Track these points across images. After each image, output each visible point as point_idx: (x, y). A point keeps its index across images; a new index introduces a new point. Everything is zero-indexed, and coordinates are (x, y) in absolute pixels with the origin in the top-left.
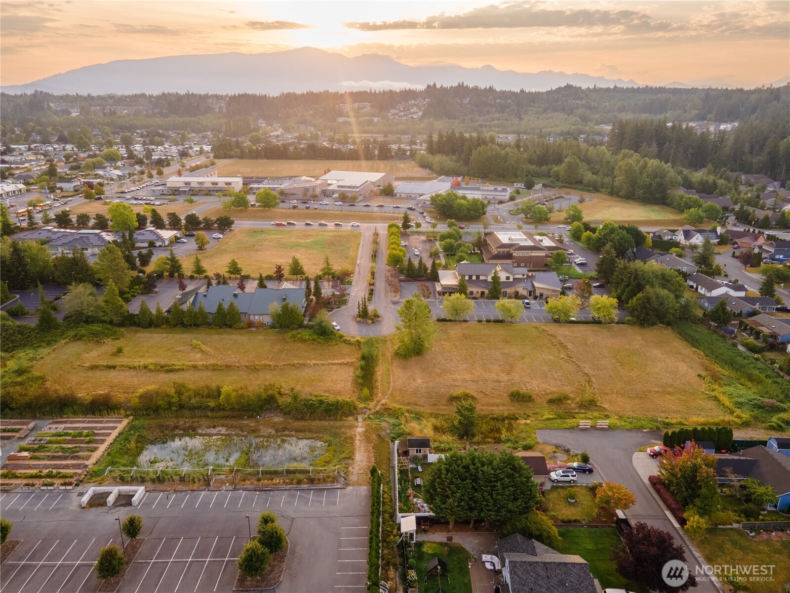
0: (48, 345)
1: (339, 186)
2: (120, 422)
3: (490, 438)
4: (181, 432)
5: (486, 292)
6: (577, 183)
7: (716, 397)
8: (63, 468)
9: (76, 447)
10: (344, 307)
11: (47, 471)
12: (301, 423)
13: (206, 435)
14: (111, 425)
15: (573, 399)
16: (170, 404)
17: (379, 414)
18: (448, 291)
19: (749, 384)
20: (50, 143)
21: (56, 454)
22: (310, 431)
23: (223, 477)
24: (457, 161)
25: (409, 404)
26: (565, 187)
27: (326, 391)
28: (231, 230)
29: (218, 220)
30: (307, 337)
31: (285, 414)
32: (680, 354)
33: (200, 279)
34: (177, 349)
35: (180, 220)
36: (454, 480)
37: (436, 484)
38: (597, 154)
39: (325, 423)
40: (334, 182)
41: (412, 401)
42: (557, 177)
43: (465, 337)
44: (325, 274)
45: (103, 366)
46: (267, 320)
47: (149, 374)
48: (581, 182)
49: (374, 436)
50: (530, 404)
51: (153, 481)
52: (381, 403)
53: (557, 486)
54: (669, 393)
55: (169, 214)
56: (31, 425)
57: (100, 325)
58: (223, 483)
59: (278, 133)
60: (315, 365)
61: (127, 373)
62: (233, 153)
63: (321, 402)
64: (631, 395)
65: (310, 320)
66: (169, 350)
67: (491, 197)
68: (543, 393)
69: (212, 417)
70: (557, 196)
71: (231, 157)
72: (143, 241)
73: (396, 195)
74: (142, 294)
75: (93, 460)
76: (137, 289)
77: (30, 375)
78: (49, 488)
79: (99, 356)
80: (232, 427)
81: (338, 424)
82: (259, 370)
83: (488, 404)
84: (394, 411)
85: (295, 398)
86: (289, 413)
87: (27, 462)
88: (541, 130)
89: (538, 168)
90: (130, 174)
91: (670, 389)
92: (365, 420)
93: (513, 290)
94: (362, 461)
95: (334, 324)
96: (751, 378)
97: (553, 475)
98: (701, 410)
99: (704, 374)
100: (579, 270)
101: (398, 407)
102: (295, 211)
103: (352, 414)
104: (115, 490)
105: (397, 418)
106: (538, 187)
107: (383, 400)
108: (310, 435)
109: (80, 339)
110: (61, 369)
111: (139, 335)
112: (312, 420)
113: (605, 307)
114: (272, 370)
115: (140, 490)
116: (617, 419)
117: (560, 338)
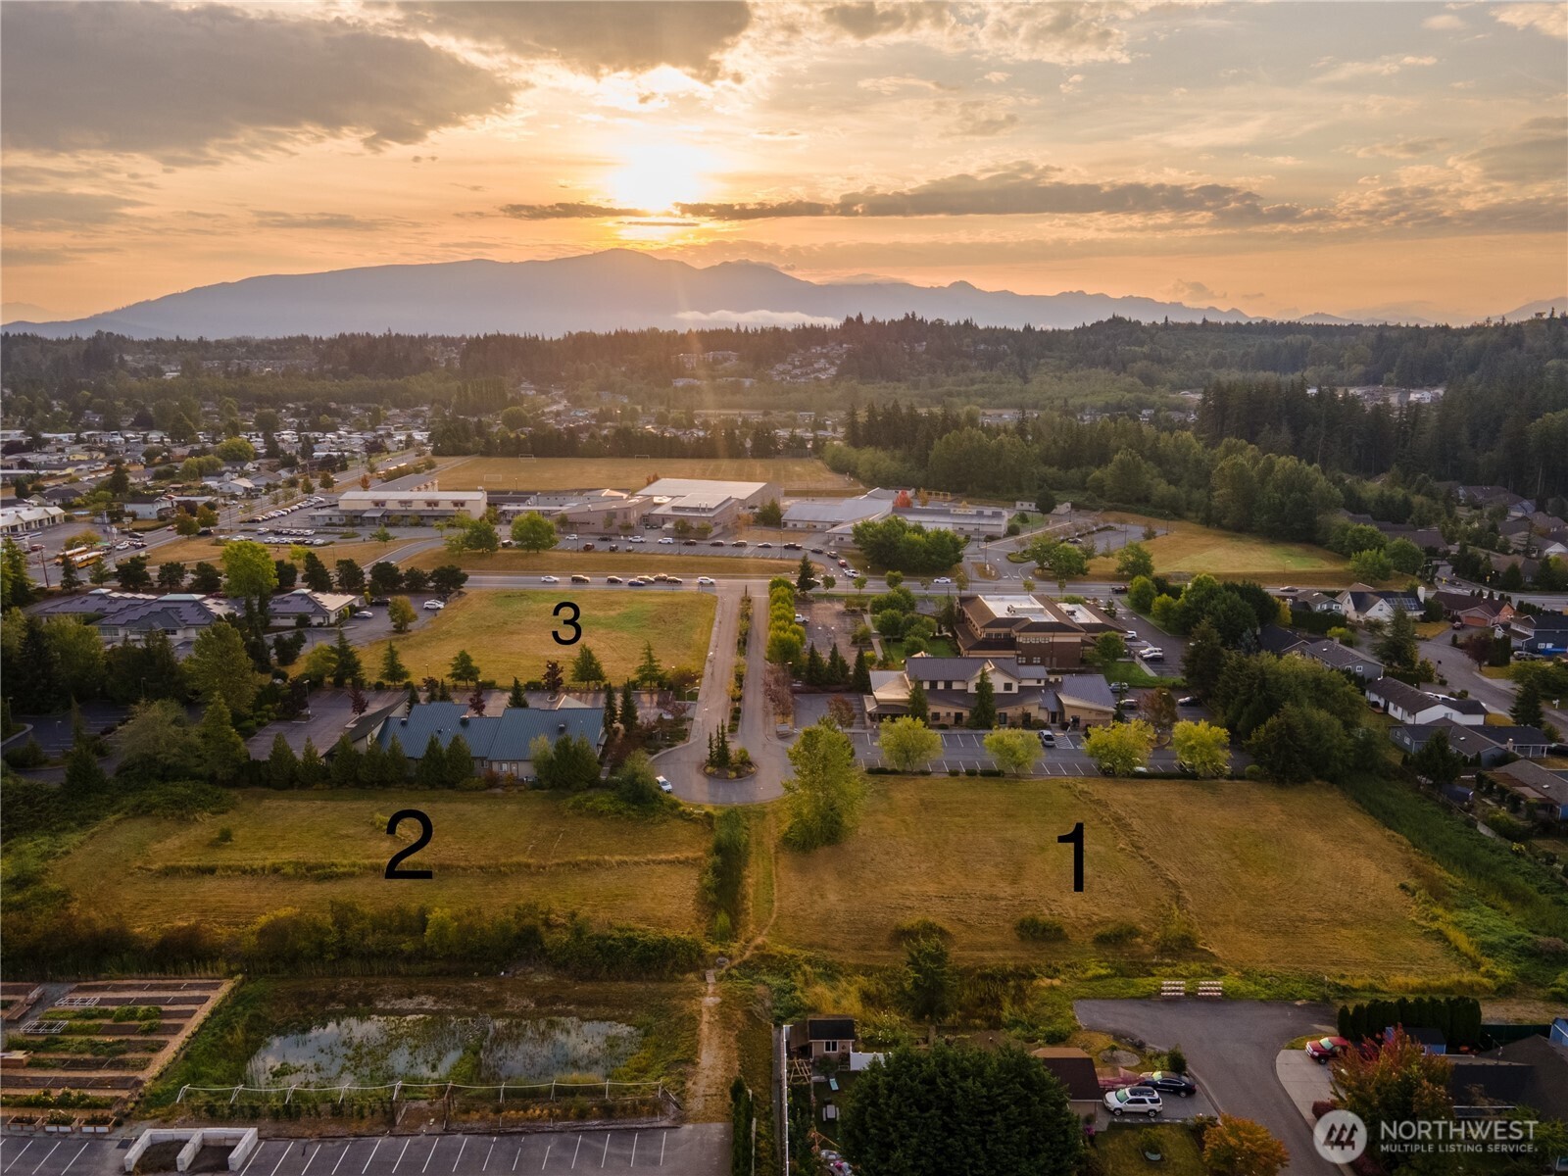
0: (81, 824)
1: (675, 508)
2: (216, 987)
3: (979, 1017)
4: (342, 1007)
5: (966, 713)
6: (1138, 500)
7: (1440, 933)
8: (92, 1087)
9: (120, 1042)
10: (680, 745)
11: (60, 1092)
12: (589, 987)
13: (392, 1012)
14: (197, 993)
15: (1147, 936)
16: (321, 946)
17: (749, 968)
18: (890, 711)
19: (1507, 906)
20: (119, 428)
21: (79, 1057)
22: (607, 1002)
23: (423, 1104)
24: (904, 460)
25: (810, 946)
26: (1116, 509)
27: (641, 920)
28: (460, 593)
29: (435, 573)
30: (606, 807)
31: (557, 967)
32: (1360, 841)
33: (396, 690)
34: (344, 832)
35: (362, 573)
36: (904, 1109)
37: (868, 1118)
38: (1175, 446)
39: (639, 987)
40: (666, 500)
41: (817, 939)
42: (1100, 489)
43: (926, 806)
44: (643, 679)
45: (189, 868)
46: (526, 771)
47: (282, 885)
48: (1146, 500)
49: (739, 1015)
50: (1059, 946)
51: (276, 1115)
52: (753, 944)
53: (1122, 1123)
54: (1344, 924)
55: (340, 562)
56: (34, 995)
57: (190, 783)
58: (421, 1116)
59: (560, 407)
60: (620, 864)
61: (238, 884)
62: (470, 445)
63: (631, 942)
64: (1266, 928)
65: (612, 772)
66: (327, 834)
67: (972, 528)
68: (1086, 922)
69: (407, 975)
70: (1101, 526)
71: (465, 453)
72: (285, 616)
73: (785, 524)
74: (278, 720)
75: (154, 1070)
76: (268, 711)
77: (39, 889)
78: (63, 1129)
79: (182, 848)
80: (447, 994)
81: (666, 988)
82: (505, 874)
83: (973, 947)
84: (781, 961)
85: (579, 932)
86: (565, 965)
87: (21, 1073)
88: (1066, 401)
89: (1061, 473)
90: (268, 487)
91: (1345, 916)
92: (720, 979)
93: (1020, 711)
94: (713, 1068)
95: (661, 779)
96: (1509, 893)
97: (1112, 1099)
98: (1412, 962)
99: (1412, 883)
100: (1149, 671)
101: (790, 952)
102: (590, 555)
103: (694, 968)
104: (196, 1135)
105: (787, 975)
106: (1063, 508)
107: (758, 937)
108: (606, 1012)
109: (147, 813)
110: (103, 875)
111: (266, 803)
112: (612, 979)
113: (1202, 745)
114: (532, 874)
115: (248, 1136)
116: (1240, 977)
117: (1116, 808)
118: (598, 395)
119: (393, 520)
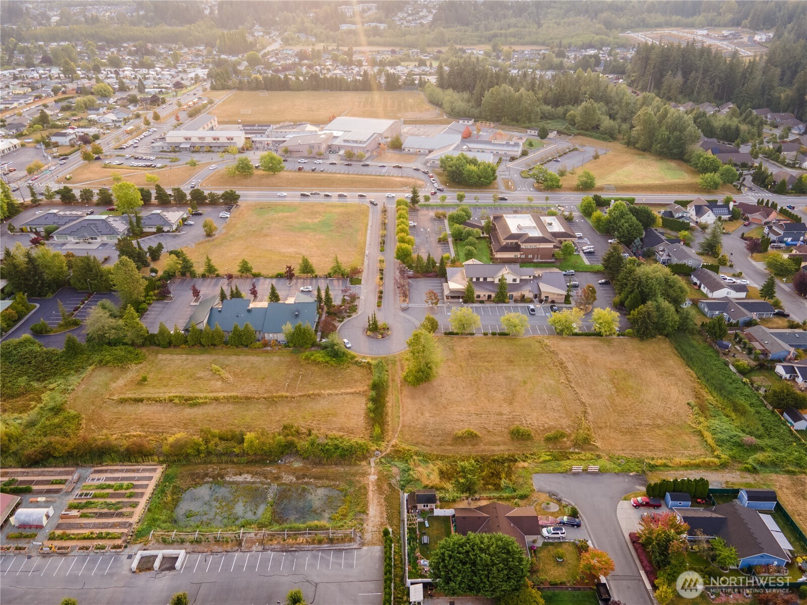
0: (76, 371)
1: (345, 141)
2: (155, 470)
3: (491, 484)
4: (211, 480)
5: (493, 295)
6: (593, 128)
7: (700, 432)
8: (111, 527)
9: (119, 502)
10: (354, 315)
11: (97, 531)
12: (319, 469)
14: (147, 474)
15: (569, 436)
16: (198, 451)
17: (389, 458)
18: (455, 295)
19: (733, 415)
20: (34, 66)
21: (102, 511)
22: (327, 478)
23: (252, 535)
24: (468, 101)
25: (417, 444)
26: (580, 134)
28: (237, 205)
29: (223, 195)
30: (321, 359)
31: (304, 459)
32: (674, 375)
33: (214, 278)
34: (198, 375)
38: (616, 93)
39: (341, 469)
40: (340, 134)
41: (420, 440)
42: (573, 122)
43: (472, 355)
44: (335, 272)
45: (131, 399)
46: (281, 337)
47: (175, 409)
48: (597, 127)
49: (385, 486)
50: (529, 443)
51: (192, 543)
52: (391, 444)
53: (548, 543)
54: (658, 427)
55: (174, 190)
56: (76, 475)
57: (123, 347)
58: (253, 542)
59: (277, 45)
60: (329, 395)
61: (155, 408)
63: (337, 447)
64: (623, 430)
65: (322, 337)
66: (191, 377)
67: (503, 153)
68: (542, 428)
69: (238, 464)
70: (572, 147)
71: (229, 87)
72: (150, 226)
73: (404, 150)
74: (157, 300)
75: (136, 517)
76: (152, 295)
77: (66, 414)
78: (102, 551)
79: (126, 385)
80: (256, 474)
81: (354, 469)
82: (276, 402)
83: (490, 443)
84: (404, 454)
85: (313, 442)
86: (307, 458)
87: (78, 521)
88: (561, 41)
89: (553, 110)
90: (125, 120)
91: (659, 422)
92: (377, 464)
93: (519, 293)
94: (375, 517)
95: (346, 341)
96: (736, 409)
97: (545, 532)
98: (685, 449)
99: (693, 402)
100: (586, 261)
101: (407, 448)
102: (301, 174)
103: (365, 458)
104: (161, 553)
105: (407, 461)
107: (394, 440)
108: (327, 483)
109: (106, 365)
110: (93, 403)
111: (160, 356)
112: (329, 465)
113: (606, 322)
114: (288, 402)
115: (182, 553)
116: (608, 460)
117: (562, 356)
118: (298, 37)
119: (195, 149)
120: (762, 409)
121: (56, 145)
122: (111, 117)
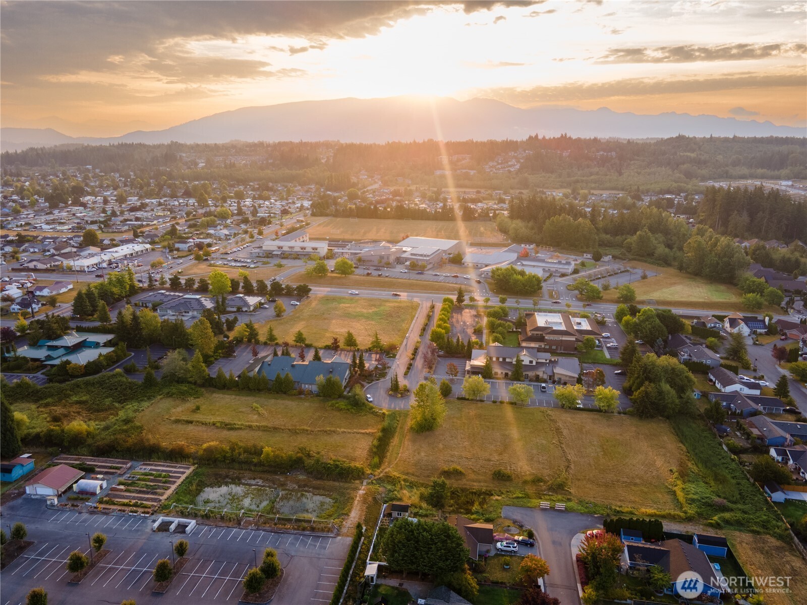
0: (148, 399)
1: (412, 254)
2: (188, 468)
3: (463, 509)
4: (230, 480)
5: (510, 373)
6: (648, 255)
7: (675, 492)
8: (145, 500)
9: (155, 485)
10: (382, 380)
11: (135, 501)
12: (319, 482)
13: (247, 484)
14: (182, 470)
15: (546, 482)
16: (225, 457)
17: (380, 481)
19: (712, 483)
20: (177, 197)
21: (142, 489)
22: (324, 489)
23: (251, 519)
24: (532, 228)
25: (407, 474)
26: (634, 259)
27: (345, 457)
28: (308, 297)
29: (297, 288)
30: (343, 407)
31: (309, 473)
32: (664, 448)
33: (272, 345)
34: (241, 410)
35: (267, 286)
39: (337, 484)
40: (409, 249)
41: (410, 471)
42: (629, 249)
44: (374, 347)
45: (184, 420)
46: (314, 388)
47: (216, 431)
48: (651, 255)
49: (370, 499)
50: (508, 483)
51: (202, 516)
52: (385, 471)
53: (500, 553)
54: (635, 484)
55: (258, 281)
56: (129, 465)
57: (187, 385)
58: (250, 523)
60: (343, 432)
61: (200, 428)
62: (328, 211)
63: (337, 466)
64: (600, 483)
65: (349, 392)
66: (235, 410)
67: (554, 270)
68: (523, 474)
69: (254, 471)
70: (623, 269)
71: (327, 215)
72: (232, 306)
73: (463, 264)
74: (224, 357)
75: (165, 497)
76: (219, 353)
77: (133, 424)
78: (134, 514)
79: (182, 411)
80: (267, 480)
81: (347, 485)
82: (298, 433)
83: (472, 480)
84: (393, 479)
85: (318, 461)
86: (311, 473)
87: (123, 493)
89: (612, 238)
90: (235, 235)
91: (638, 481)
92: (368, 484)
93: (534, 374)
94: (354, 518)
95: (369, 396)
96: (717, 478)
97: (499, 545)
98: (655, 503)
99: (675, 469)
100: (607, 356)
101: (398, 475)
102: (369, 278)
103: (359, 478)
104: (176, 521)
105: (394, 485)
106: (606, 259)
107: (390, 469)
108: (322, 492)
109: (171, 396)
110: (155, 420)
111: (214, 395)
112: (328, 480)
113: (606, 398)
114: (308, 434)
115: (193, 523)
116: (577, 503)
117: (560, 424)
118: (396, 180)
119: (285, 256)
120: (744, 482)
121: (178, 250)
122: (226, 232)
